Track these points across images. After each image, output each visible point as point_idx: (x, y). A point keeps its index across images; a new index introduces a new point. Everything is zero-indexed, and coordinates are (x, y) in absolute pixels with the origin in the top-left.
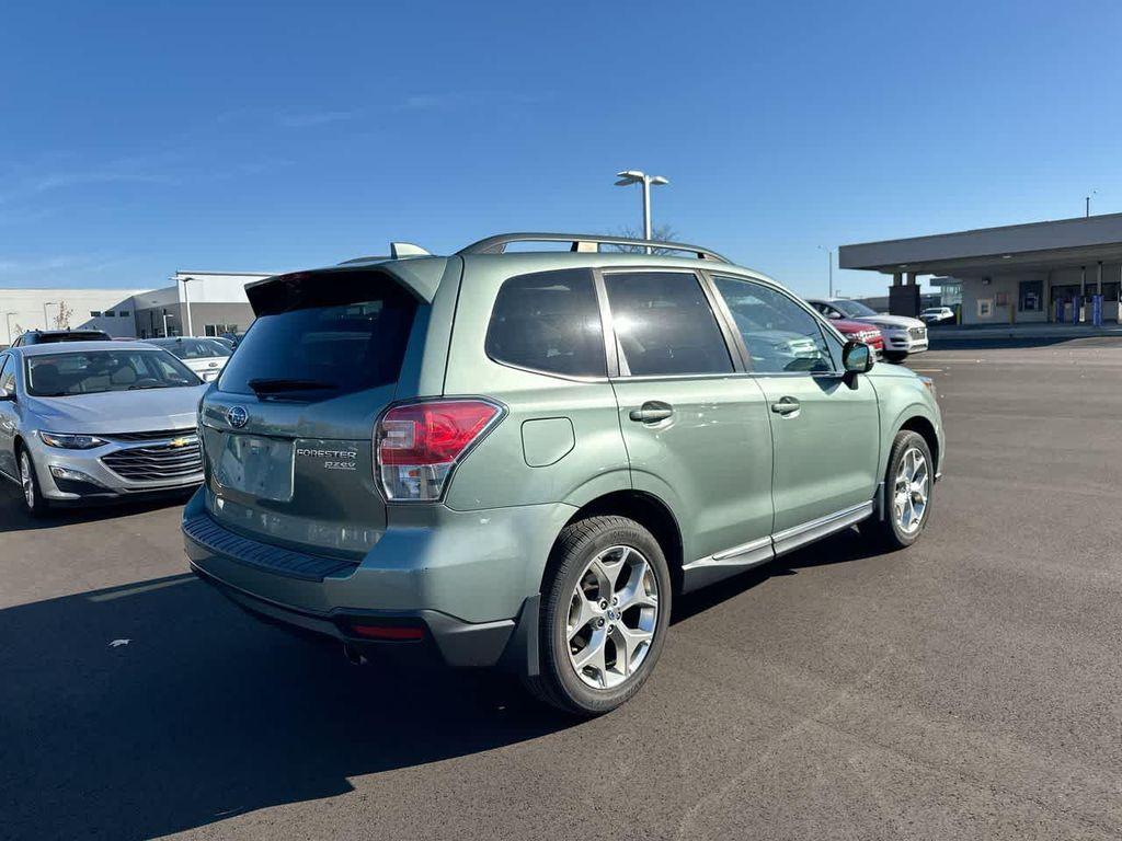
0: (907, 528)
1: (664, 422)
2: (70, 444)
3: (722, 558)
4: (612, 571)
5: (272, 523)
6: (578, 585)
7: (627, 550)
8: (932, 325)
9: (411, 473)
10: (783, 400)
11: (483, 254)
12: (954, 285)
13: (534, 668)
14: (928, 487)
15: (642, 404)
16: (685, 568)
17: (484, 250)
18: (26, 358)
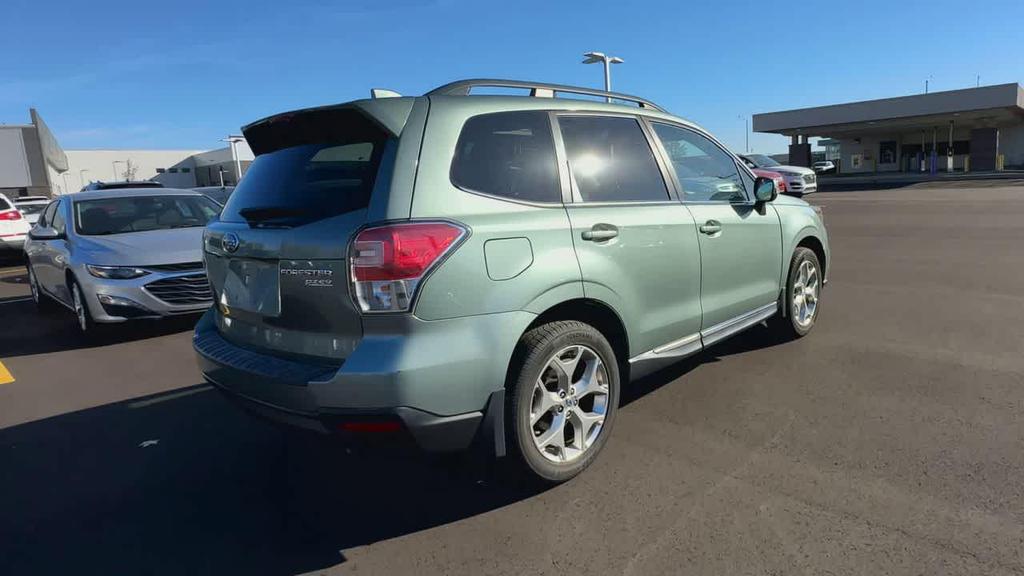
0: (804, 322)
1: (612, 242)
2: (116, 275)
3: (661, 352)
4: (569, 367)
5: (274, 337)
6: (539, 380)
7: (581, 349)
8: (819, 173)
9: (383, 288)
10: (709, 223)
11: (448, 95)
12: (835, 144)
13: (501, 450)
14: (818, 290)
15: (591, 226)
16: (631, 361)
17: (452, 92)
18: (75, 203)
